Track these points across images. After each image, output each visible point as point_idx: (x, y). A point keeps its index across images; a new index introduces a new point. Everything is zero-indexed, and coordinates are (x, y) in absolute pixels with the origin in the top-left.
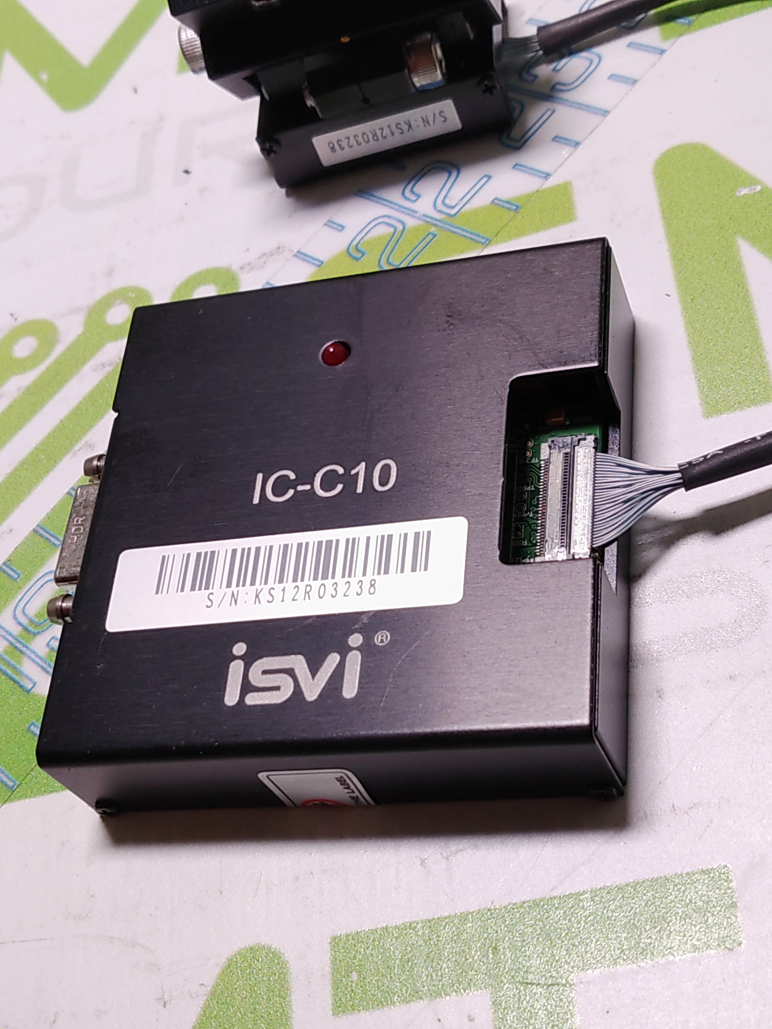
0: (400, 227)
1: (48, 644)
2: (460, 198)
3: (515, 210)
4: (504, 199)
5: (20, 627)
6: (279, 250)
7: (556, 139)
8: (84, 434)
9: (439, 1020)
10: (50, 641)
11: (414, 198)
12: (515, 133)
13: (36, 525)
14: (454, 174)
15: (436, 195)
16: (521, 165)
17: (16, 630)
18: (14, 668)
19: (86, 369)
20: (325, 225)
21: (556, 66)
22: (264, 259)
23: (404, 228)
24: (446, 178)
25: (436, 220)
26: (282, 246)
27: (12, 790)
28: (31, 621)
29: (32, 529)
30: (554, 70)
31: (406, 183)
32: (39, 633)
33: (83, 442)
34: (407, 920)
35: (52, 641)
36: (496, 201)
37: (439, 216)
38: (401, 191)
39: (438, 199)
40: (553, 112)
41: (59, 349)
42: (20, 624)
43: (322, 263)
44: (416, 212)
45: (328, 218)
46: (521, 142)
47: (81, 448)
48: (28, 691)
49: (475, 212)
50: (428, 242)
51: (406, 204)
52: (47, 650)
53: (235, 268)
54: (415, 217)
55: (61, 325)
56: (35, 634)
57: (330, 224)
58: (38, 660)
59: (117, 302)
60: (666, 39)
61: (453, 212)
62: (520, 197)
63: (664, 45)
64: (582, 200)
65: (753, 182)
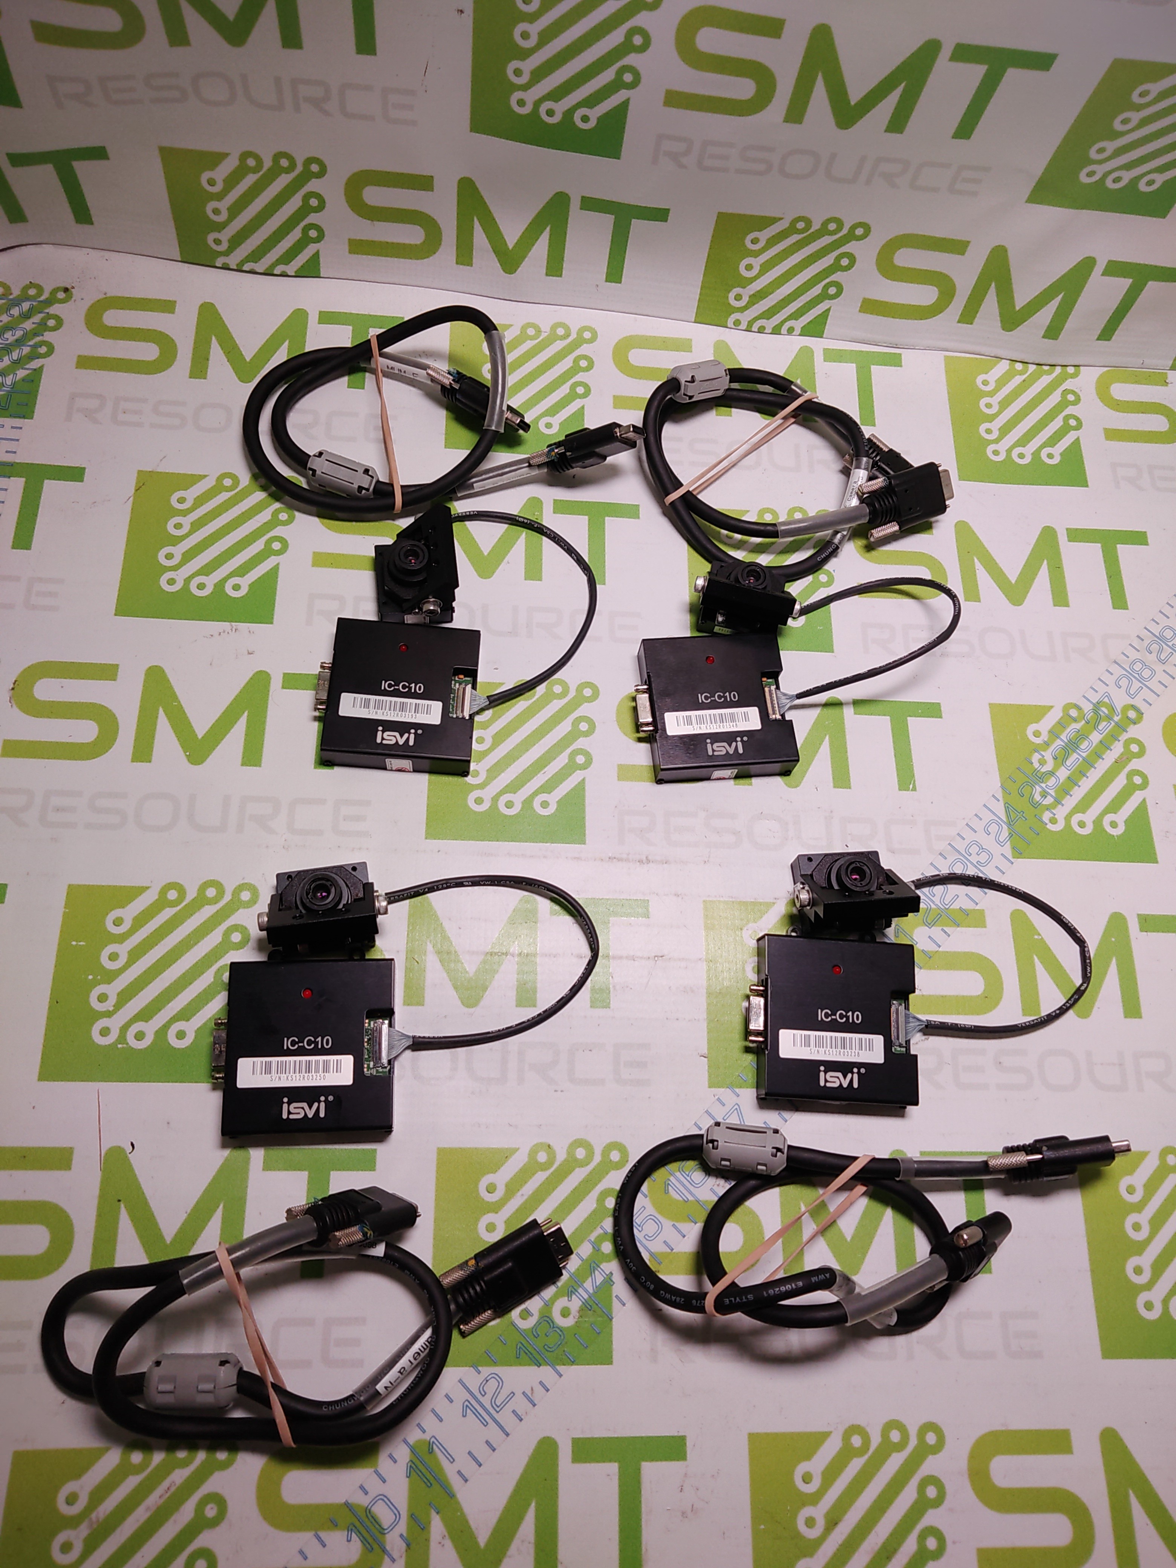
60: (1014, 858)
61: (947, 907)
62: (968, 910)
63: (1013, 860)
64: (989, 920)
65: (1039, 935)
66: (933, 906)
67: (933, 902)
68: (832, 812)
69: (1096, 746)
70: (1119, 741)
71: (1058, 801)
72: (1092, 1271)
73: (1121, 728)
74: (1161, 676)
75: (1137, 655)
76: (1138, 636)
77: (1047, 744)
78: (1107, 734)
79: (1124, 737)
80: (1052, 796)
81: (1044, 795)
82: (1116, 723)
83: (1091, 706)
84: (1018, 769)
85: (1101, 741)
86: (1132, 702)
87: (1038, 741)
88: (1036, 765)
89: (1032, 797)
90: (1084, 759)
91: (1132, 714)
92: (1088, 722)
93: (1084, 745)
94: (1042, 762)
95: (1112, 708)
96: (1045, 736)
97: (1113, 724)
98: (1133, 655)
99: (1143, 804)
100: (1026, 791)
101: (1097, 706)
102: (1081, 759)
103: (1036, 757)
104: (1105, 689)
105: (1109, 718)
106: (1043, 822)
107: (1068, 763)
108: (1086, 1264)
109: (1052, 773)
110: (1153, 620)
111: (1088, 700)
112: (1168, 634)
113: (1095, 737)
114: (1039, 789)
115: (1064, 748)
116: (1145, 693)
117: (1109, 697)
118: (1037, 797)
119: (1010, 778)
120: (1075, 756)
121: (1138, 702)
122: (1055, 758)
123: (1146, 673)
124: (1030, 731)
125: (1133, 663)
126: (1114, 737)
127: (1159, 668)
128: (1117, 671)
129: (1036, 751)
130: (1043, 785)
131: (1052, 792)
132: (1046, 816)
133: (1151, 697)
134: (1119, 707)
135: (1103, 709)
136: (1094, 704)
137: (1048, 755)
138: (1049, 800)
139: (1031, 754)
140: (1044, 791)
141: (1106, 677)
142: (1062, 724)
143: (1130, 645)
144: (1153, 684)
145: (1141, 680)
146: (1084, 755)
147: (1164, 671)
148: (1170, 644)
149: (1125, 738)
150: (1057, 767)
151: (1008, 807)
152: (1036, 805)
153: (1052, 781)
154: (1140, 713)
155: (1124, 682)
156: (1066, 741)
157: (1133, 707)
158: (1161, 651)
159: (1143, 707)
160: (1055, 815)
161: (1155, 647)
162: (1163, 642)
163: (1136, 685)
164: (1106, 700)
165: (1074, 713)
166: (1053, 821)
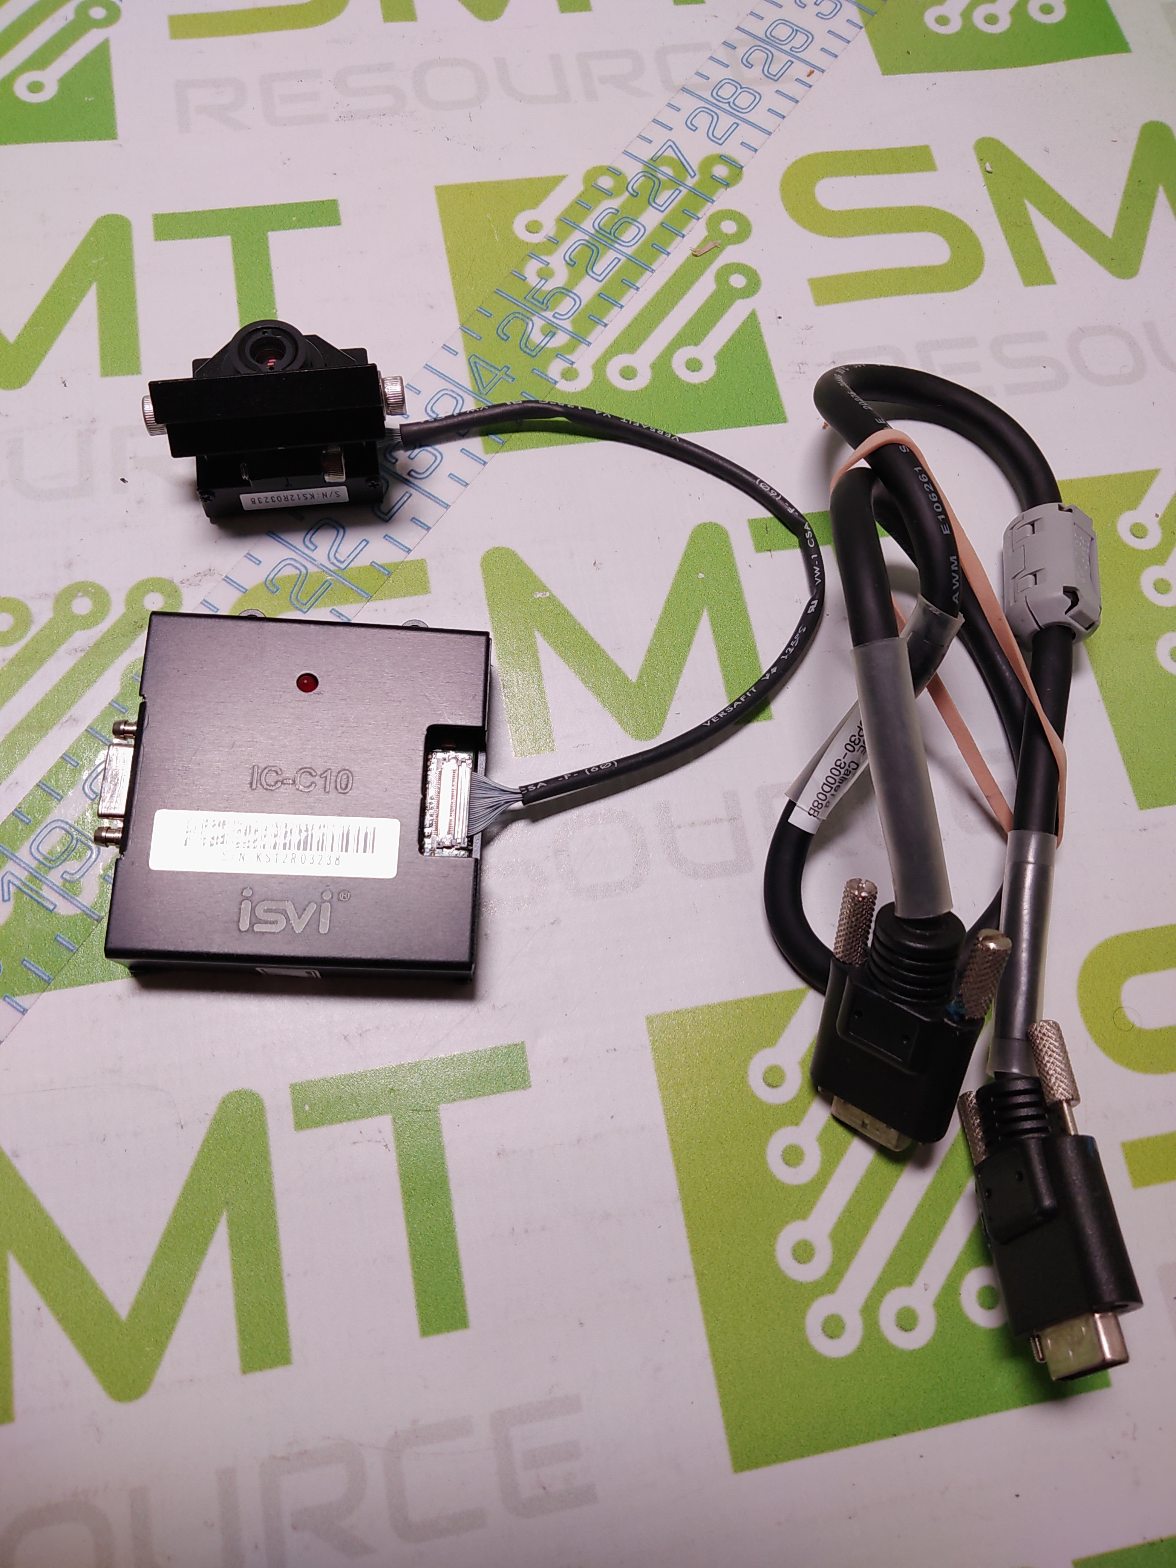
0: (304, 571)
1: (62, 876)
2: (348, 555)
3: (388, 574)
4: (379, 563)
5: (37, 862)
6: (210, 572)
7: (414, 520)
8: (69, 708)
9: (361, 1132)
10: (63, 874)
11: (312, 547)
12: (384, 507)
13: (38, 781)
14: (341, 532)
15: (329, 549)
16: (390, 537)
17: (34, 864)
18: (37, 892)
19: (62, 650)
20: (245, 556)
21: (411, 454)
22: (199, 578)
23: (307, 574)
24: (335, 537)
25: (331, 571)
26: (212, 569)
27: (48, 983)
28: (46, 858)
29: (35, 784)
30: (409, 457)
31: (306, 533)
32: (53, 868)
33: (68, 715)
34: (343, 1073)
35: (65, 874)
36: (373, 564)
37: (332, 568)
38: (303, 538)
39: (331, 552)
40: (411, 495)
41: (34, 630)
42: (36, 858)
43: (246, 590)
44: (315, 561)
45: (247, 552)
46: (389, 515)
47: (67, 721)
48: (51, 911)
49: (360, 569)
50: (326, 588)
51: (307, 551)
52: (62, 881)
53: (176, 581)
54: (315, 565)
55: (34, 607)
56: (50, 868)
57: (249, 556)
58: (56, 888)
59: (80, 594)
60: (487, 452)
61: (343, 566)
62: (390, 564)
63: (485, 458)
64: (434, 577)
65: (544, 589)
66: (312, 569)
67: (312, 561)
68: (93, 421)
69: (652, 234)
70: (698, 219)
71: (578, 339)
72: (700, 1275)
73: (701, 196)
74: (771, 100)
75: (726, 73)
76: (725, 43)
77: (554, 242)
78: (674, 210)
79: (708, 210)
80: (565, 330)
81: (551, 331)
82: (692, 190)
83: (640, 167)
84: (497, 292)
85: (662, 224)
86: (716, 150)
87: (536, 238)
88: (533, 280)
89: (525, 337)
90: (629, 258)
91: (721, 171)
92: (635, 195)
93: (629, 234)
94: (545, 274)
95: (682, 165)
96: (549, 228)
97: (684, 191)
98: (717, 73)
99: (752, 323)
100: (514, 329)
101: (651, 168)
102: (623, 259)
103: (531, 269)
104: (665, 134)
105: (677, 182)
106: (547, 379)
107: (599, 268)
108: (684, 1262)
109: (564, 291)
110: (752, 13)
111: (635, 158)
112: (782, 32)
113: (651, 219)
114: (538, 323)
115: (588, 245)
116: (745, 133)
117: (674, 147)
118: (536, 337)
119: (480, 310)
120: (611, 255)
121: (732, 149)
122: (571, 264)
123: (744, 100)
124: (519, 226)
125: (719, 85)
126: (688, 213)
127: (767, 89)
128: (688, 104)
129: (532, 256)
130: (549, 314)
131: (567, 325)
132: (555, 369)
133: (754, 137)
134: (694, 159)
135: (665, 169)
136: (645, 163)
137: (557, 261)
138: (561, 339)
139: (523, 261)
140: (550, 324)
141: (668, 117)
142: (583, 205)
143: (711, 58)
144: (759, 116)
145: (735, 111)
146: (629, 251)
147: (777, 91)
148: (787, 48)
149: (708, 214)
150: (574, 279)
151: (474, 365)
152: (533, 352)
153: (566, 305)
154: (737, 169)
155: (703, 121)
156: (593, 231)
157: (723, 159)
158: (769, 60)
159: (740, 155)
160: (573, 363)
161: (758, 57)
162: (772, 46)
163: (726, 121)
164: (670, 153)
165: (606, 182)
166: (569, 374)
